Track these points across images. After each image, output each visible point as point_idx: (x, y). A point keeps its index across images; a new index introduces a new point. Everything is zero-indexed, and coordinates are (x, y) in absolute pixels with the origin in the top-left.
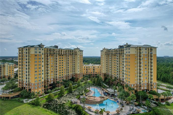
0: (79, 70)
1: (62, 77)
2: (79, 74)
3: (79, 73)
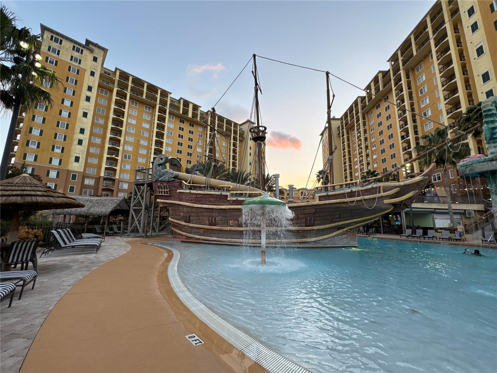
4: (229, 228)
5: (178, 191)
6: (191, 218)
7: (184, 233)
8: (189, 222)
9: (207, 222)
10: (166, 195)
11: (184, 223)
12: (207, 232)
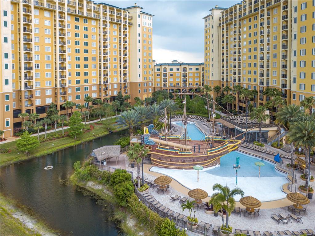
0: (140, 71)
1: (86, 89)
2: (140, 84)
3: (140, 80)
4: (178, 163)
5: (156, 149)
6: (163, 159)
7: (159, 164)
8: (162, 160)
9: (170, 161)
10: (150, 150)
11: (159, 161)
12: (169, 164)
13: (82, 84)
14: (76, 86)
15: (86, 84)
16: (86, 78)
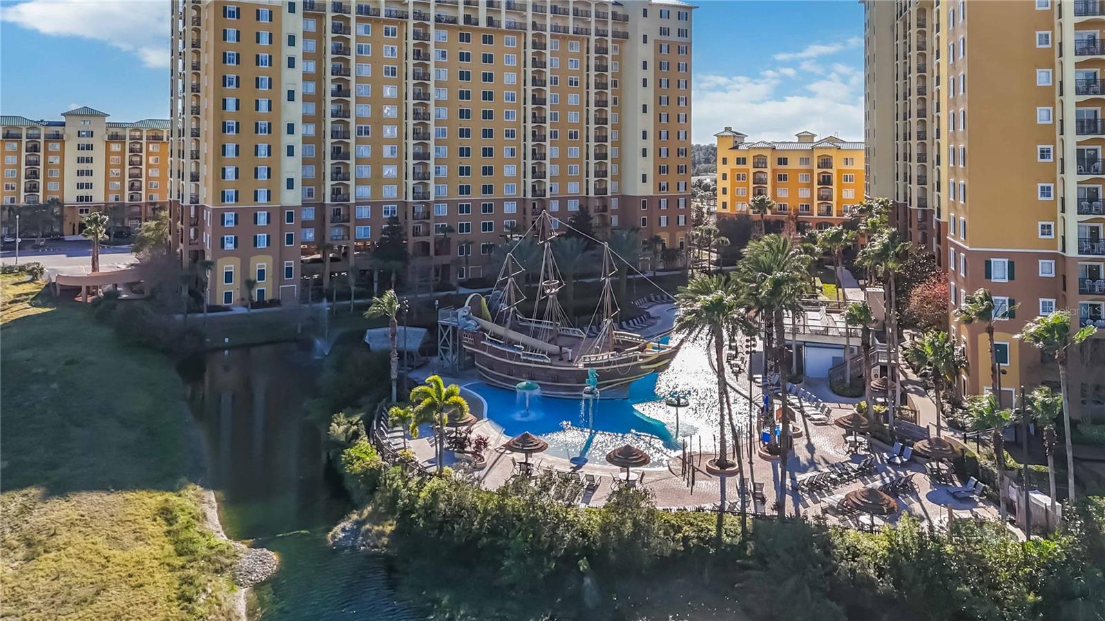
0: (647, 166)
1: (487, 208)
2: (647, 202)
3: (648, 190)
5: (482, 342)
13: (476, 195)
14: (461, 201)
15: (488, 196)
16: (487, 180)
